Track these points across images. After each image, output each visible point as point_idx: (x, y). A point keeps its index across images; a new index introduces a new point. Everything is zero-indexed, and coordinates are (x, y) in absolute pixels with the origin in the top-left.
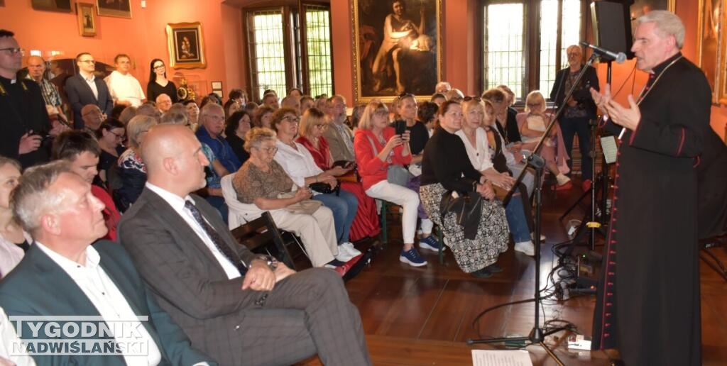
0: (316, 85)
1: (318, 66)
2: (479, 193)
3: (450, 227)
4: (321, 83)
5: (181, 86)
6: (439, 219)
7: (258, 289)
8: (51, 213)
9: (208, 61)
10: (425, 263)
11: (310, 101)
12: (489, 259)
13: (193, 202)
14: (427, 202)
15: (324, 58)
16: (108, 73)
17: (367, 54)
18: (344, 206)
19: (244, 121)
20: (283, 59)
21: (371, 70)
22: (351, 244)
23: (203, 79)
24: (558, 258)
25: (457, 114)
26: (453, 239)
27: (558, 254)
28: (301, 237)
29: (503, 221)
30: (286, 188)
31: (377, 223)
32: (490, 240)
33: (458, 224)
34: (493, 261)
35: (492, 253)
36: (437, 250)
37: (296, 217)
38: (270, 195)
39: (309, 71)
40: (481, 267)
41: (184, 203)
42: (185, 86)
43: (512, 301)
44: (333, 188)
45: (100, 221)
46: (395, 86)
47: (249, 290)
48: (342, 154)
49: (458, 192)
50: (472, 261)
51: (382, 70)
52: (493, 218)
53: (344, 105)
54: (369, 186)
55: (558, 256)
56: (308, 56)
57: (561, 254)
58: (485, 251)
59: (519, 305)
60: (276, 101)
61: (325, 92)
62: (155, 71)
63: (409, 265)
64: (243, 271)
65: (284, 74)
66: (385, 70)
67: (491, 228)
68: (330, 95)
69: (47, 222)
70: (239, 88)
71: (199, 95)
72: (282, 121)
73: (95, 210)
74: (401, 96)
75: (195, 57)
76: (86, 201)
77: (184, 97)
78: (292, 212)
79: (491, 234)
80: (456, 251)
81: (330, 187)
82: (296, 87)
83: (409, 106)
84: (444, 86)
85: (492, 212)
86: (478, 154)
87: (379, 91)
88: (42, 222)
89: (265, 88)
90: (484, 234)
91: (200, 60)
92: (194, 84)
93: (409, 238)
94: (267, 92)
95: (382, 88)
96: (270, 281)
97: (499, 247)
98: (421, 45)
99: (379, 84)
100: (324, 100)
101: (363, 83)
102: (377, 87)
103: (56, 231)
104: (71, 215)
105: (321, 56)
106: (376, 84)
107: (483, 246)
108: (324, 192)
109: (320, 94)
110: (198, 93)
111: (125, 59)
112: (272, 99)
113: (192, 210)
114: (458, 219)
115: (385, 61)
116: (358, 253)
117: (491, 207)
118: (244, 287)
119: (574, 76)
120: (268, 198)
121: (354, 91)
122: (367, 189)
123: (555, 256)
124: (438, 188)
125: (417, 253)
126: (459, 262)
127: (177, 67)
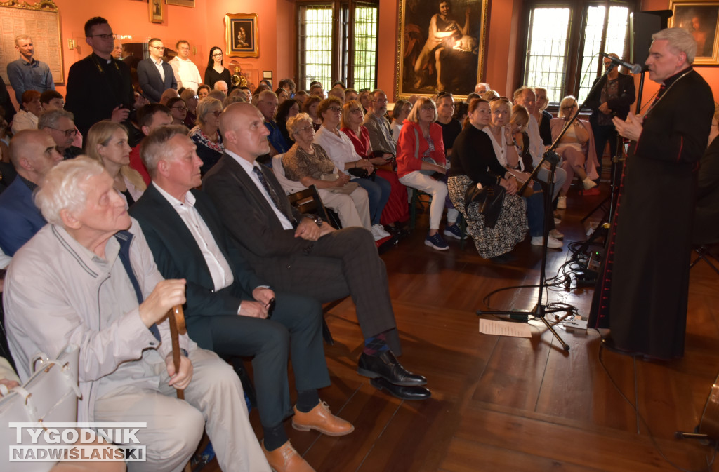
0: (360, 79)
1: (363, 61)
2: (502, 187)
3: (472, 216)
4: (364, 77)
5: (235, 73)
6: (463, 208)
7: (307, 238)
8: (165, 160)
9: (261, 51)
10: (447, 248)
11: (353, 94)
12: (506, 247)
13: (260, 168)
14: (453, 191)
15: (369, 53)
16: (172, 58)
17: (410, 52)
18: (378, 191)
19: (294, 109)
20: (330, 53)
21: (414, 67)
22: (382, 226)
23: (255, 68)
24: (572, 254)
25: (486, 111)
26: (474, 227)
27: (572, 249)
28: (339, 214)
29: (522, 214)
30: (328, 170)
31: (407, 211)
32: (509, 230)
33: (480, 213)
34: (510, 249)
35: (510, 242)
36: (459, 238)
37: (335, 196)
38: (314, 175)
39: (354, 65)
40: (499, 254)
41: (252, 168)
42: (239, 74)
43: (522, 285)
44: (369, 174)
45: (198, 174)
46: (435, 85)
47: (300, 239)
48: (380, 144)
49: (482, 184)
50: (490, 248)
51: (423, 68)
52: (513, 210)
53: (385, 100)
54: (402, 174)
55: (572, 252)
56: (354, 51)
57: (576, 250)
58: (503, 240)
59: (528, 289)
60: (322, 92)
61: (368, 86)
62: (213, 58)
63: (432, 248)
64: (295, 225)
65: (330, 67)
66: (427, 68)
67: (511, 219)
68: (372, 90)
69: (161, 165)
70: (287, 78)
71: (251, 82)
72: (328, 111)
73: (195, 165)
74: (440, 94)
75: (250, 46)
76: (191, 158)
77: (237, 84)
78: (333, 192)
79: (509, 224)
80: (477, 238)
81: (367, 173)
82: (340, 81)
83: (446, 105)
84: (484, 88)
85: (512, 205)
86: (503, 152)
87: (419, 88)
88: (158, 164)
89: (312, 80)
90: (503, 225)
91: (253, 50)
92: (247, 72)
93: (435, 224)
94: (313, 84)
95: (422, 85)
96: (316, 233)
97: (517, 237)
98: (463, 46)
99: (419, 81)
100: (367, 94)
101: (404, 80)
102: (418, 85)
103: (166, 174)
104: (178, 165)
105: (366, 51)
106: (417, 82)
107: (502, 235)
108: (361, 177)
109: (363, 88)
110: (250, 81)
111: (185, 45)
112: (318, 90)
113: (258, 175)
114: (480, 210)
115: (427, 60)
116: (388, 235)
117: (512, 200)
118: (296, 236)
119: (611, 84)
120: (312, 177)
121: (395, 87)
122: (401, 177)
123: (570, 252)
124: (465, 180)
125: (440, 238)
126: (478, 249)
127: (232, 55)
